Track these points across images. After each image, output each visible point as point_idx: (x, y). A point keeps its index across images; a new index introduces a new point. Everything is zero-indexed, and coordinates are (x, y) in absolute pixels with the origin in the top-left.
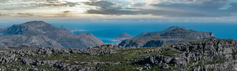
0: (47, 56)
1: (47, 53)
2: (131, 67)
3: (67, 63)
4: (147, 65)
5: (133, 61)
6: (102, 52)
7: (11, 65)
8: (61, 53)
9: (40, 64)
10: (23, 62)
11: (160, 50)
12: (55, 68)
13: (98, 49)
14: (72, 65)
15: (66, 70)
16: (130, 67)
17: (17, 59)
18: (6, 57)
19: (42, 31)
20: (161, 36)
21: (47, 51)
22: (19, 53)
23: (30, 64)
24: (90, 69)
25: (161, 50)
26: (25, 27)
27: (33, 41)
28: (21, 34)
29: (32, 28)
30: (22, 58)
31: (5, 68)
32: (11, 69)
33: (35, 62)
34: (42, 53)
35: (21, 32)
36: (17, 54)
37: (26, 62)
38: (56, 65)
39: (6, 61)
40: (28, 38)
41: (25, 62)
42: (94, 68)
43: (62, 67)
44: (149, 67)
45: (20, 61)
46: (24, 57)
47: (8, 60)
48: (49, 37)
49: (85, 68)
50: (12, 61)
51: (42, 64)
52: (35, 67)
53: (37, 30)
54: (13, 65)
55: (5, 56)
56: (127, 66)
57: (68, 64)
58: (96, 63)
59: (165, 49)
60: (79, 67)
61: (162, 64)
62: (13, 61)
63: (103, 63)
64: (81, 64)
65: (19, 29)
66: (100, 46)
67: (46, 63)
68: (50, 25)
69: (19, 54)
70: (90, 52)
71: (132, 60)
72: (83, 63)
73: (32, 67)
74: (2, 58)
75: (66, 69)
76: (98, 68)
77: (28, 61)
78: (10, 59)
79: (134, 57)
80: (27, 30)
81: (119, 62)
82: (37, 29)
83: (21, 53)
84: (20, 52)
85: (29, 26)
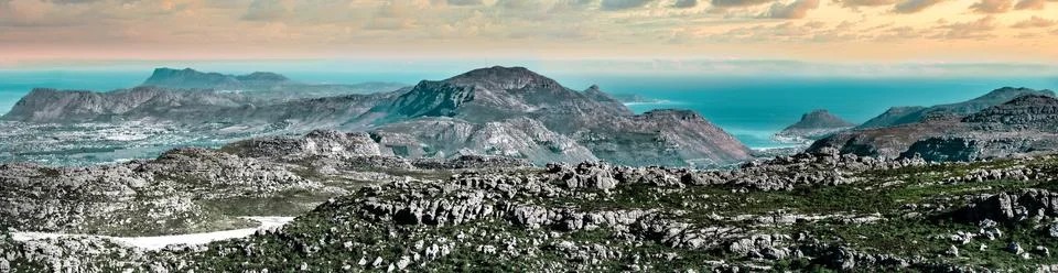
0: (601, 194)
1: (599, 185)
2: (929, 232)
3: (680, 219)
4: (989, 225)
5: (930, 209)
6: (802, 178)
7: (472, 229)
8: (652, 184)
9: (580, 227)
10: (515, 220)
11: (1025, 171)
12: (638, 239)
13: (785, 168)
14: (702, 228)
15: (681, 245)
16: (923, 230)
17: (491, 207)
18: (450, 201)
19: (523, 105)
20: (964, 120)
21: (599, 178)
22: (494, 184)
23: (543, 225)
24: (773, 239)
25: (1029, 172)
26: (462, 89)
27: (495, 140)
28: (451, 115)
29: (488, 93)
30: (509, 204)
31: (454, 244)
32: (473, 247)
33: (560, 216)
34: (581, 185)
35: (449, 108)
36: (487, 189)
37: (525, 220)
38: (641, 229)
39: (451, 217)
40: (476, 129)
41: (521, 219)
42: (787, 237)
43: (665, 234)
44: (999, 232)
45: (503, 217)
46: (515, 199)
47: (460, 212)
48: (550, 126)
49: (754, 238)
50: (474, 217)
51: (588, 227)
52: (564, 238)
53: (507, 99)
54: (479, 231)
55: (448, 197)
56: (911, 226)
57: (685, 225)
58: (790, 219)
59: (1044, 168)
60: (729, 232)
61: (1044, 220)
62: (478, 217)
63: (818, 217)
64: (736, 224)
65: (442, 95)
66: (789, 159)
67: (602, 220)
68: (552, 81)
69: (496, 189)
70: (760, 181)
71: (928, 206)
72: (741, 217)
73: (550, 236)
74: (436, 204)
75: (681, 242)
76: (802, 237)
77: (535, 216)
78: (467, 210)
79: (930, 195)
80: (470, 99)
81: (879, 214)
82: (506, 95)
83: (505, 187)
84: (499, 182)
85: (478, 87)
